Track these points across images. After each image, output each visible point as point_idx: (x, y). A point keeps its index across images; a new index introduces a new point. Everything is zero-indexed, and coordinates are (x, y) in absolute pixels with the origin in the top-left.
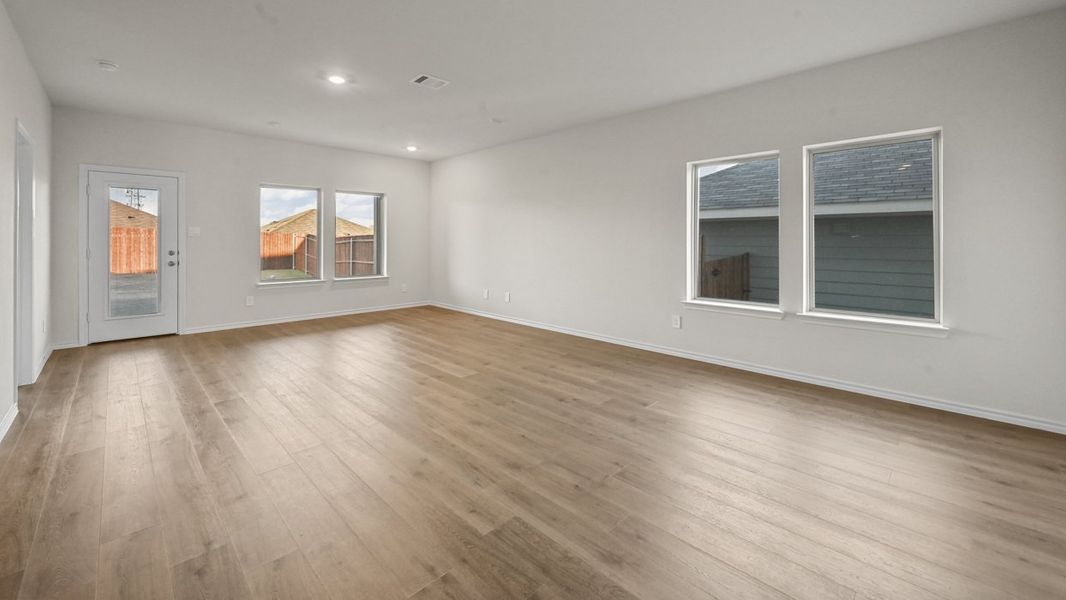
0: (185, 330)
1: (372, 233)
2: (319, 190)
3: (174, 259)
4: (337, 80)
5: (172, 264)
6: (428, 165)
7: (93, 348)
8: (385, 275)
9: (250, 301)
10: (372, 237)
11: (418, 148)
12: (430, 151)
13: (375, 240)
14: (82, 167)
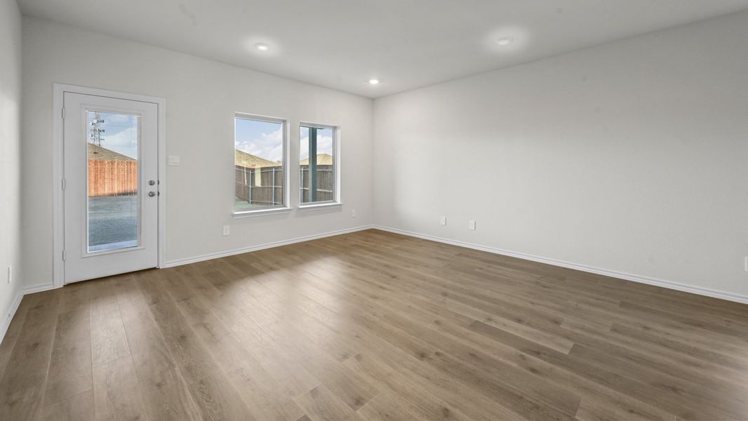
0: (165, 264)
2: (284, 121)
3: (154, 189)
5: (152, 195)
6: (372, 100)
7: (69, 289)
8: (339, 202)
9: (227, 230)
14: (58, 89)
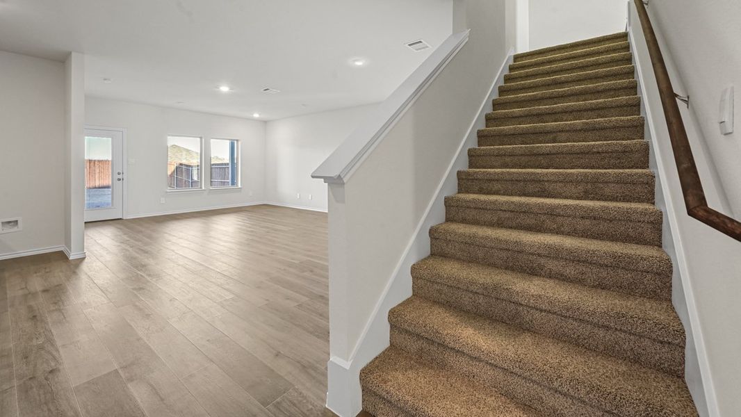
0: (127, 217)
1: (228, 162)
2: (201, 138)
3: (120, 177)
4: (224, 89)
5: (119, 180)
6: (265, 123)
8: (240, 186)
9: (163, 200)
10: (228, 164)
11: (260, 115)
12: (265, 117)
13: (230, 166)
